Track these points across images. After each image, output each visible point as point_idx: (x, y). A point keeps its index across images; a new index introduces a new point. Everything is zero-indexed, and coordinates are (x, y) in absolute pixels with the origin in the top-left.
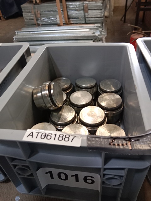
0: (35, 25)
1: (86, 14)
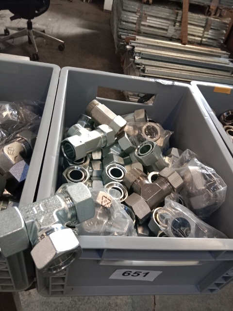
0: (135, 31)
1: (206, 33)
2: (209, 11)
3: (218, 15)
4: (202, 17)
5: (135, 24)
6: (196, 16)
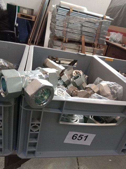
2: (94, 46)
3: (98, 47)
4: (91, 48)
6: (88, 48)
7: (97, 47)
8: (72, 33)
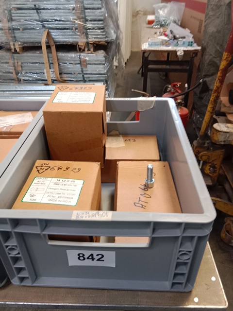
0: (14, 80)
1: (84, 69)
3: (92, 50)
5: (12, 73)
7: (89, 50)
8: (24, 29)
